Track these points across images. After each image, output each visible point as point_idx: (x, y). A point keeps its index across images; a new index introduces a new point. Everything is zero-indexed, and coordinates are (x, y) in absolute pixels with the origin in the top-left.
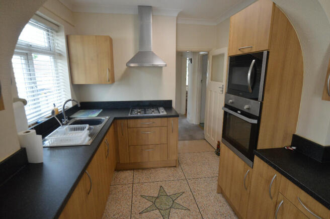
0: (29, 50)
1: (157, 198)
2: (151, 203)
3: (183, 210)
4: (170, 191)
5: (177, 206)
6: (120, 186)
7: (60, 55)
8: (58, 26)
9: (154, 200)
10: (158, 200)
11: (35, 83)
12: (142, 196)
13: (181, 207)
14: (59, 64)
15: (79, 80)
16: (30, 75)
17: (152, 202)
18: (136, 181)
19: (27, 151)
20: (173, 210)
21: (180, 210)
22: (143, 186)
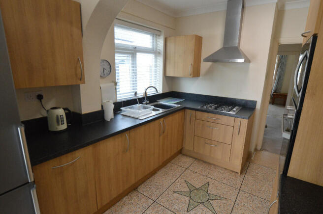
0: (134, 51)
1: (197, 189)
2: (188, 190)
3: (211, 212)
4: (212, 190)
5: (208, 205)
6: (176, 166)
7: (159, 53)
8: (160, 31)
9: (192, 189)
10: (196, 191)
11: (136, 73)
12: (185, 181)
13: (211, 208)
14: (158, 60)
15: (170, 73)
16: (133, 70)
17: (190, 190)
18: (191, 168)
19: (105, 111)
20: (201, 206)
21: (208, 210)
22: (193, 175)
